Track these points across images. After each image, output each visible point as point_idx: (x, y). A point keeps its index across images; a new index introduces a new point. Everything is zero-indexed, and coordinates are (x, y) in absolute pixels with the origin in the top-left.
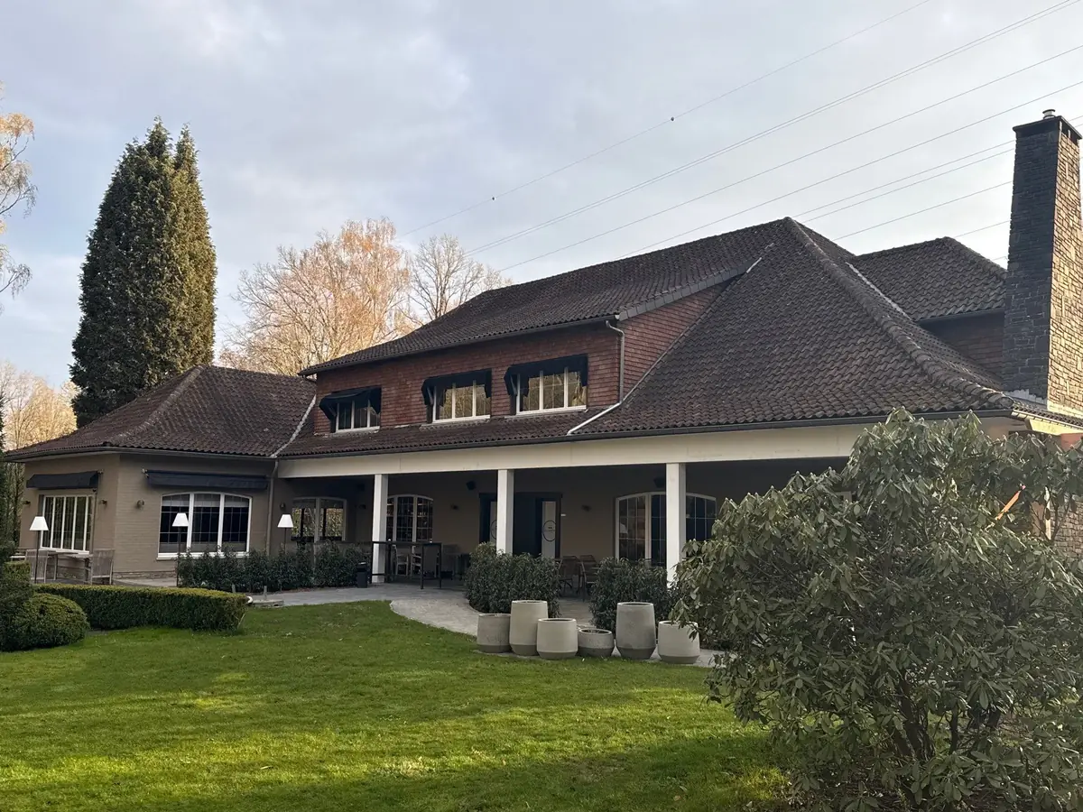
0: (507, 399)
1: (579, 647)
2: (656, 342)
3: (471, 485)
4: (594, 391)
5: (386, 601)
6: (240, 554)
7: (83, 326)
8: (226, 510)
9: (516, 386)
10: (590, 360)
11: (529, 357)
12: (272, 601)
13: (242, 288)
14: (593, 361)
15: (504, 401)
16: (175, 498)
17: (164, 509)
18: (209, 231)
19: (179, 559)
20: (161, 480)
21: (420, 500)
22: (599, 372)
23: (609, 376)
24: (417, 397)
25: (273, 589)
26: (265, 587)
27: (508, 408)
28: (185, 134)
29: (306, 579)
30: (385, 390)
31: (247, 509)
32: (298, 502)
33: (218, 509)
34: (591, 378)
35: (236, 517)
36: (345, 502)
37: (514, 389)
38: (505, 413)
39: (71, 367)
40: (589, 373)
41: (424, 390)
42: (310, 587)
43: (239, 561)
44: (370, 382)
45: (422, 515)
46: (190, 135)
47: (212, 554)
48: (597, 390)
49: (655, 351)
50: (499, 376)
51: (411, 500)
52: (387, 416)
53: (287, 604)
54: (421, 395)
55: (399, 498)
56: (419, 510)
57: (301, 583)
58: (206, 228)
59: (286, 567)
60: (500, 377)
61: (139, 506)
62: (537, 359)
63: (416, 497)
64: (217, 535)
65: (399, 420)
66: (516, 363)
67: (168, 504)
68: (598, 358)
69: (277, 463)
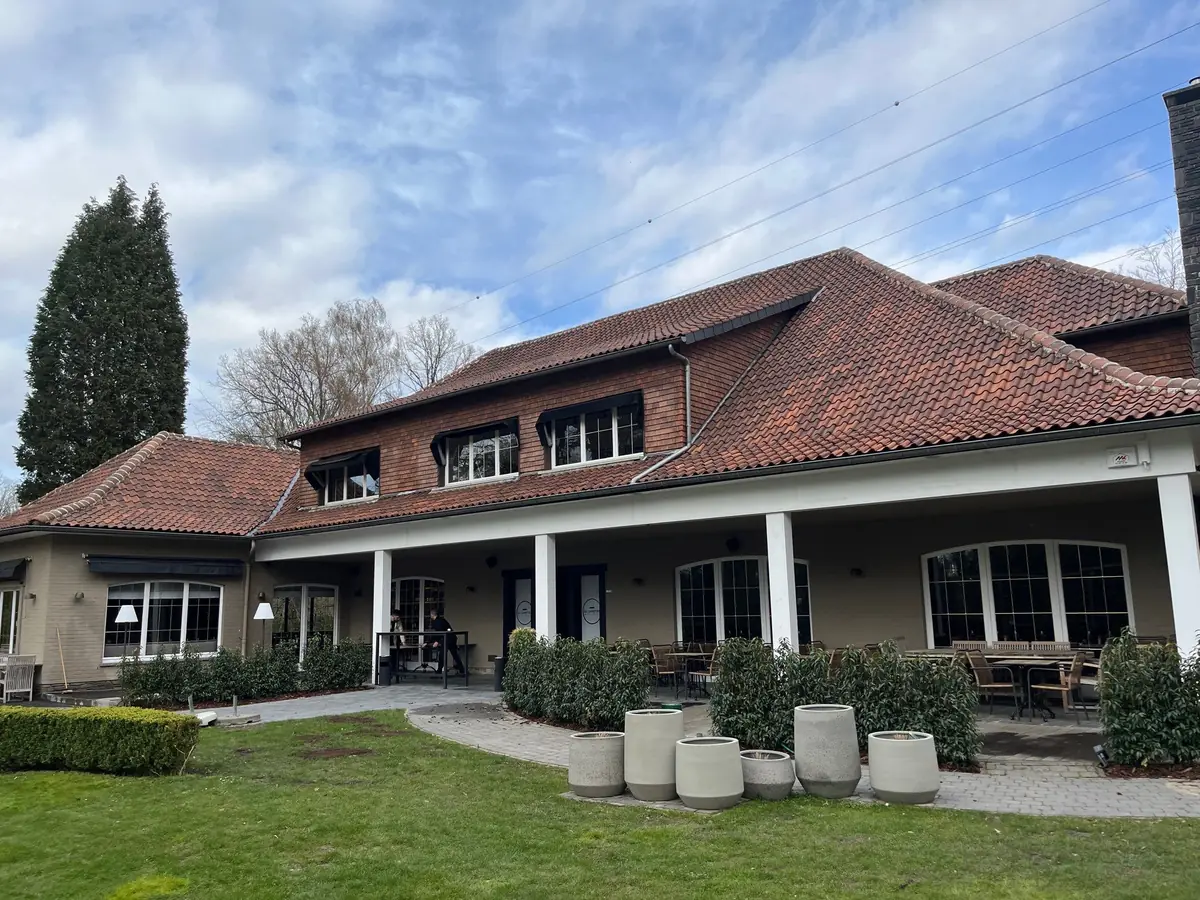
0: (539, 452)
1: (746, 784)
2: (723, 375)
3: (492, 562)
4: (651, 434)
5: (398, 710)
6: (205, 655)
7: (31, 402)
8: (191, 601)
9: (551, 436)
10: (646, 396)
11: (567, 399)
12: (245, 716)
13: (221, 374)
14: (650, 398)
15: (537, 453)
16: (126, 589)
17: (111, 602)
18: (180, 298)
19: (124, 665)
20: (108, 566)
21: (427, 583)
22: (658, 411)
23: (672, 413)
24: (425, 457)
25: (246, 698)
26: (235, 697)
27: (542, 462)
28: (154, 194)
29: (292, 684)
30: (385, 451)
31: (217, 600)
32: (280, 589)
33: (180, 601)
34: (648, 418)
35: (203, 610)
36: (337, 589)
37: (549, 440)
38: (539, 468)
39: (16, 448)
40: (646, 413)
41: (433, 447)
42: (296, 694)
43: (203, 664)
44: (366, 442)
45: (430, 600)
46: (159, 196)
47: (168, 657)
48: (657, 433)
49: (722, 385)
50: (529, 424)
51: (417, 583)
52: (389, 480)
53: (266, 718)
54: (431, 454)
55: (402, 582)
56: (427, 595)
57: (283, 688)
58: (177, 295)
59: (265, 669)
60: (530, 426)
61: (79, 600)
62: (577, 401)
63: (422, 580)
64: (179, 632)
65: (402, 486)
66: (550, 407)
67: (116, 596)
68: (658, 394)
69: (253, 544)
